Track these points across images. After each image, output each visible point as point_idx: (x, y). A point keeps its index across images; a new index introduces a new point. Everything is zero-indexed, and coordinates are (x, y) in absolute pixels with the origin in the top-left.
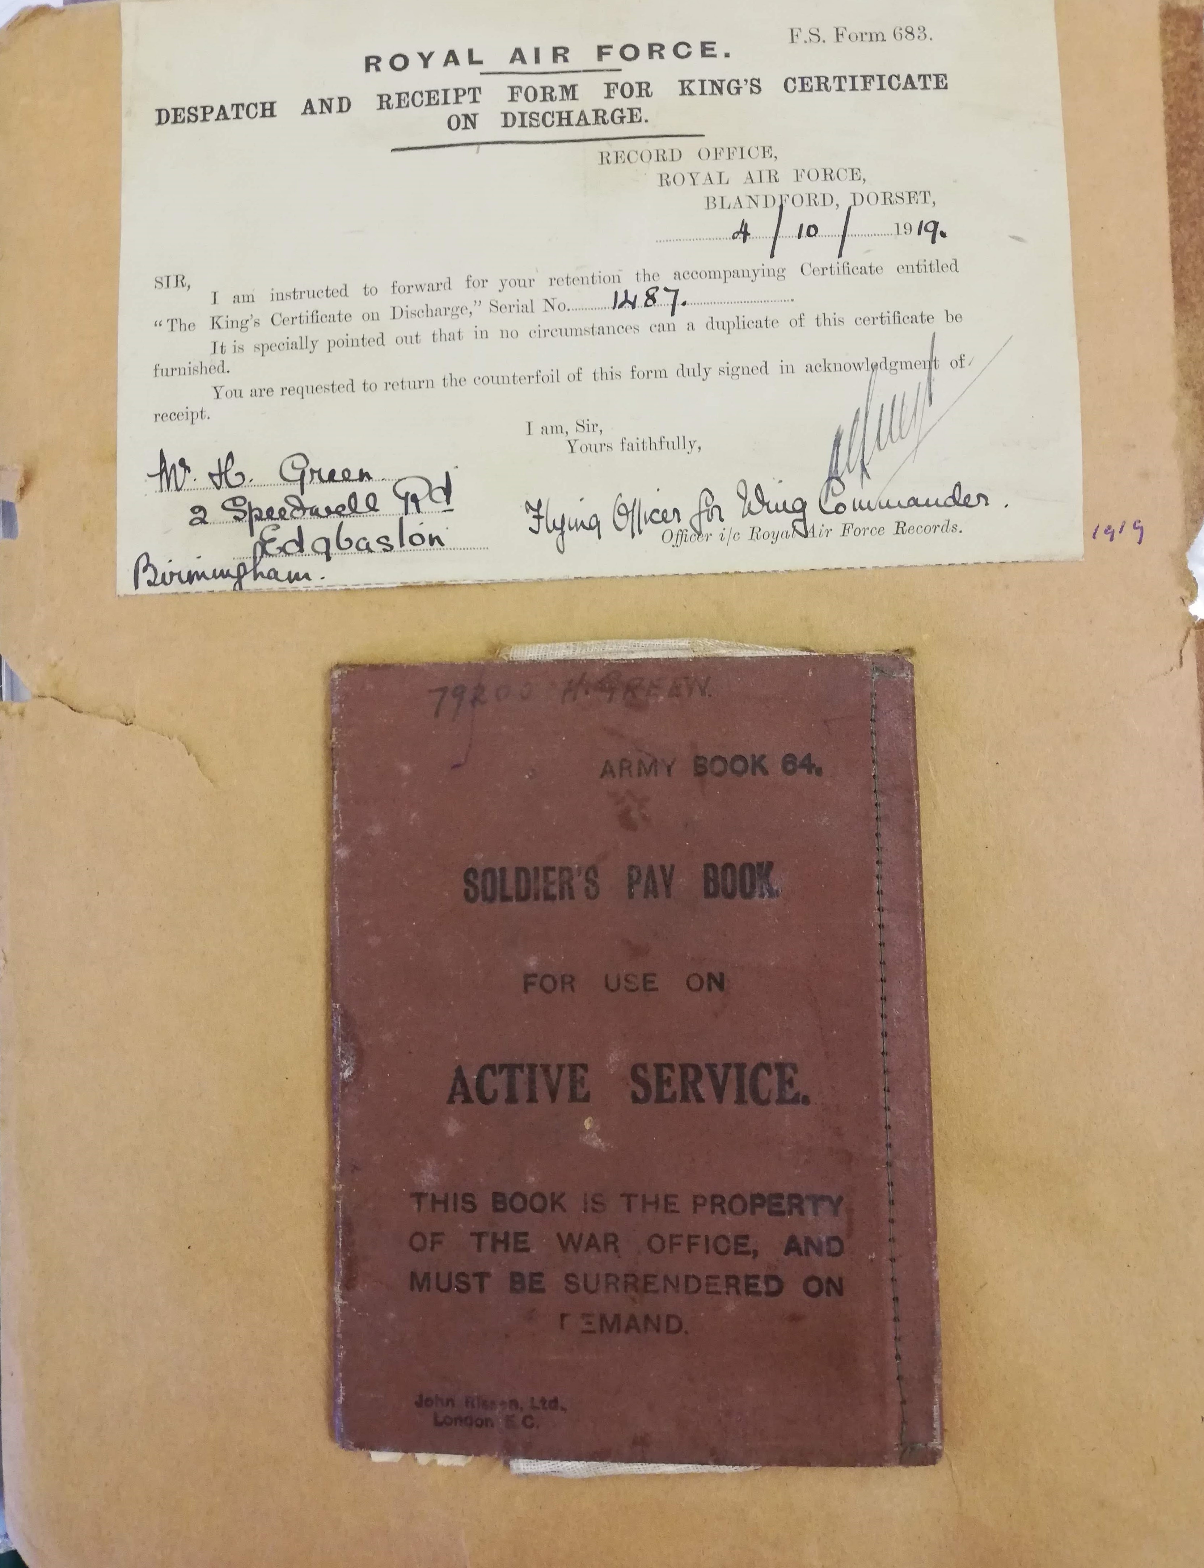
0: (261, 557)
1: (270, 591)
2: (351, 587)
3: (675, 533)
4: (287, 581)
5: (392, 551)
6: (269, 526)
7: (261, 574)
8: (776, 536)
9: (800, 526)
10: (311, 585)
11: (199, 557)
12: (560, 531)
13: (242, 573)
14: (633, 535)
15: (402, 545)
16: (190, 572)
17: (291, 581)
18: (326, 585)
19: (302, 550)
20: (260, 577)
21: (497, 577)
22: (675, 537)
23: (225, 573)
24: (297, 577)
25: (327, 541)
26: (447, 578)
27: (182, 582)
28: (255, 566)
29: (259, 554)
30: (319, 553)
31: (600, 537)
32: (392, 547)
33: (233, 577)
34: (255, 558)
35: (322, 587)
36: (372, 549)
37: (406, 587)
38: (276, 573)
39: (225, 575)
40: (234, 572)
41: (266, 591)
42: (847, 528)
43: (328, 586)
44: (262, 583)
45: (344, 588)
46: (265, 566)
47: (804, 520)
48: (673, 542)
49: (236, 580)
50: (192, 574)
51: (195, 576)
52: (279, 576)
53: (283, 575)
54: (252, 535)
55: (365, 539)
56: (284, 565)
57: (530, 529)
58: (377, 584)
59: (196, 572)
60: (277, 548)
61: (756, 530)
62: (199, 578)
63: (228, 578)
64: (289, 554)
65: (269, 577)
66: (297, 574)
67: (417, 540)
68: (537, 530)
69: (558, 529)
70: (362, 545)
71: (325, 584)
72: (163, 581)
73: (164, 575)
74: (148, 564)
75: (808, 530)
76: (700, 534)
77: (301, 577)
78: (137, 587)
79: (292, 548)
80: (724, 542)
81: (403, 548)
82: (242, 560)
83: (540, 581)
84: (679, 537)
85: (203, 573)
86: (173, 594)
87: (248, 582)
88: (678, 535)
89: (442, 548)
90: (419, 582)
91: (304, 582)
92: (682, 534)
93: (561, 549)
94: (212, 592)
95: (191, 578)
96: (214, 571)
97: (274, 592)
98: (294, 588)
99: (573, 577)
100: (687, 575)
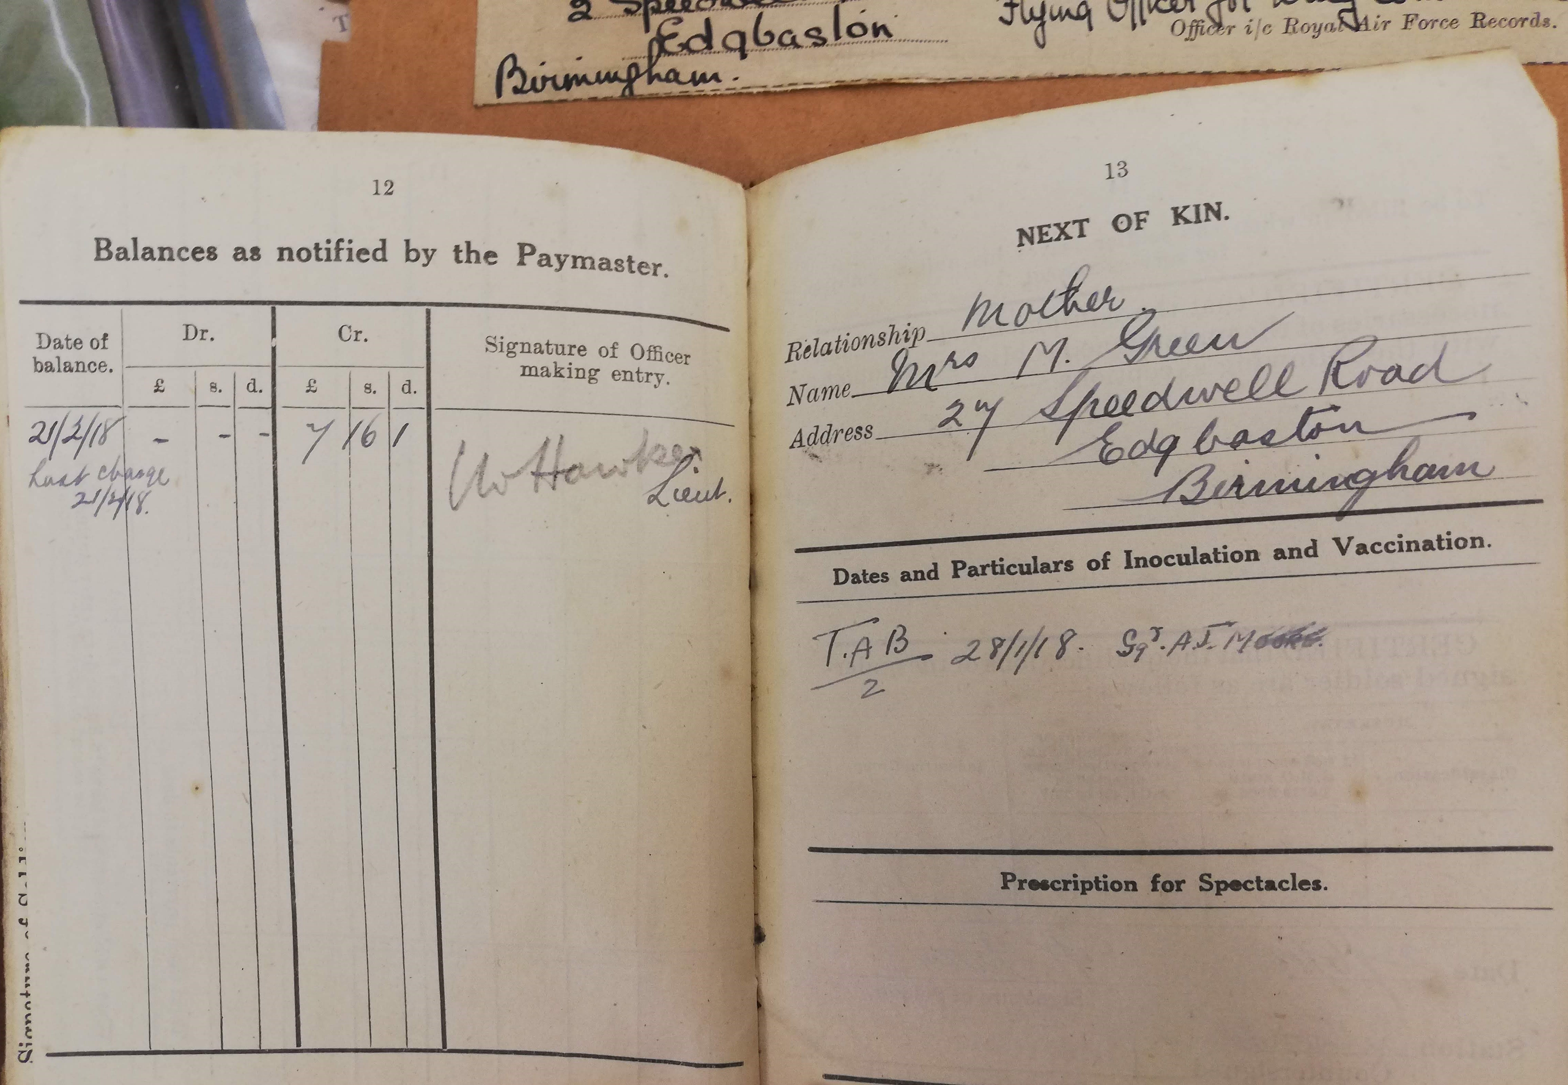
0: (659, 56)
1: (669, 97)
2: (773, 90)
3: (1188, 25)
4: (691, 83)
5: (825, 45)
6: (669, 19)
7: (658, 76)
8: (1318, 30)
9: (1349, 18)
10: (722, 87)
11: (580, 58)
12: (1039, 22)
13: (633, 75)
14: (1134, 26)
15: (837, 37)
16: (567, 76)
18: (741, 88)
19: (710, 47)
20: (656, 80)
21: (959, 75)
22: (1188, 29)
23: (612, 75)
24: (703, 79)
25: (742, 36)
26: (896, 75)
27: (556, 87)
28: (651, 65)
29: (655, 51)
30: (731, 50)
31: (1091, 28)
32: (824, 41)
33: (621, 81)
34: (650, 57)
35: (734, 89)
36: (800, 44)
37: (842, 87)
38: (677, 74)
39: (611, 78)
40: (623, 75)
41: (664, 96)
42: (1410, 19)
43: (743, 88)
44: (658, 88)
45: (762, 90)
46: (663, 66)
47: (1353, 10)
49: (625, 85)
50: (570, 78)
51: (574, 82)
52: (682, 78)
53: (685, 76)
54: (647, 30)
55: (789, 32)
56: (687, 65)
57: (1001, 19)
58: (805, 84)
59: (576, 76)
60: (679, 45)
61: (1292, 22)
62: (579, 84)
63: (616, 83)
64: (693, 52)
65: (667, 80)
66: (703, 75)
67: (857, 30)
68: (1009, 20)
69: (1036, 19)
70: (787, 39)
71: (738, 85)
72: (534, 88)
73: (534, 80)
74: (515, 68)
75: (1360, 21)
76: (1219, 25)
77: (708, 77)
78: (499, 95)
79: (698, 44)
80: (1253, 35)
81: (839, 41)
82: (633, 61)
83: (1015, 80)
84: (1194, 28)
85: (584, 76)
86: (545, 102)
87: (641, 87)
88: (1192, 27)
89: (890, 39)
90: (859, 80)
91: (713, 84)
92: (1197, 26)
93: (1041, 42)
94: (594, 99)
95: (569, 82)
96: (599, 74)
97: (674, 97)
98: (699, 91)
99: (1057, 76)
100: (1205, 73)
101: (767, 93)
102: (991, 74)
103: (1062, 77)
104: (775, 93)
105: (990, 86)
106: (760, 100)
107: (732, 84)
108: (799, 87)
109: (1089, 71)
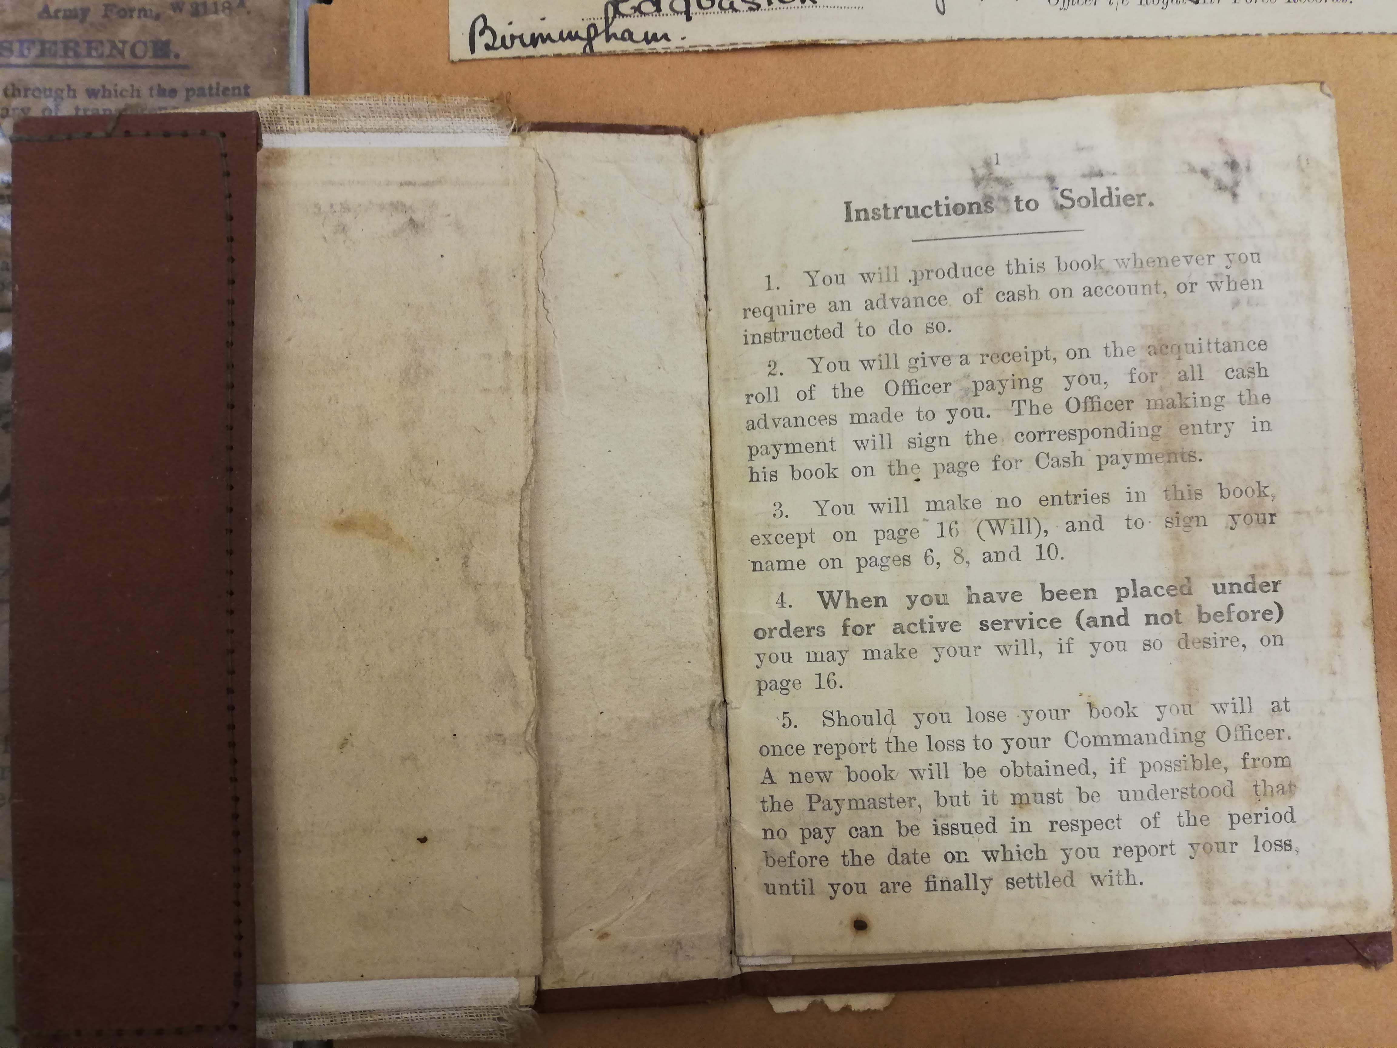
0: (614, 17)
1: (625, 54)
2: (715, 48)
4: (644, 42)
5: (760, 10)
7: (615, 35)
10: (672, 46)
11: (543, 19)
13: (592, 34)
15: (770, 3)
16: (533, 35)
17: (648, 42)
18: (688, 46)
19: (659, 10)
20: (613, 38)
21: (875, 38)
23: (573, 34)
24: (655, 38)
26: (822, 37)
27: (524, 45)
28: (607, 26)
29: (611, 13)
30: (678, 13)
32: (759, 6)
33: (581, 39)
34: (607, 18)
35: (683, 47)
36: (737, 8)
37: (776, 47)
38: (631, 34)
39: (573, 36)
40: (583, 34)
41: (620, 53)
43: (690, 47)
44: (615, 46)
45: (706, 49)
46: (618, 26)
49: (585, 42)
50: (536, 36)
51: (540, 39)
52: (635, 37)
53: (638, 36)
58: (744, 43)
59: (541, 35)
60: (632, 8)
62: (544, 41)
63: (577, 41)
64: (645, 14)
65: (623, 38)
66: (655, 35)
70: (726, 4)
71: (686, 44)
72: (504, 44)
73: (503, 38)
74: (486, 27)
77: (659, 37)
78: (473, 51)
79: (648, 7)
80: (1114, 6)
81: (772, 6)
82: (593, 21)
83: (921, 42)
85: (549, 35)
86: (514, 58)
87: (600, 44)
89: (814, 5)
90: (791, 41)
91: (663, 43)
93: (942, 10)
94: (559, 56)
95: (534, 41)
96: (561, 33)
97: (630, 54)
98: (651, 49)
99: (956, 39)
100: (1076, 38)
101: (711, 52)
102: (901, 37)
103: (960, 40)
104: (718, 51)
105: (900, 47)
106: (704, 57)
107: (681, 43)
108: (739, 47)
109: (983, 35)
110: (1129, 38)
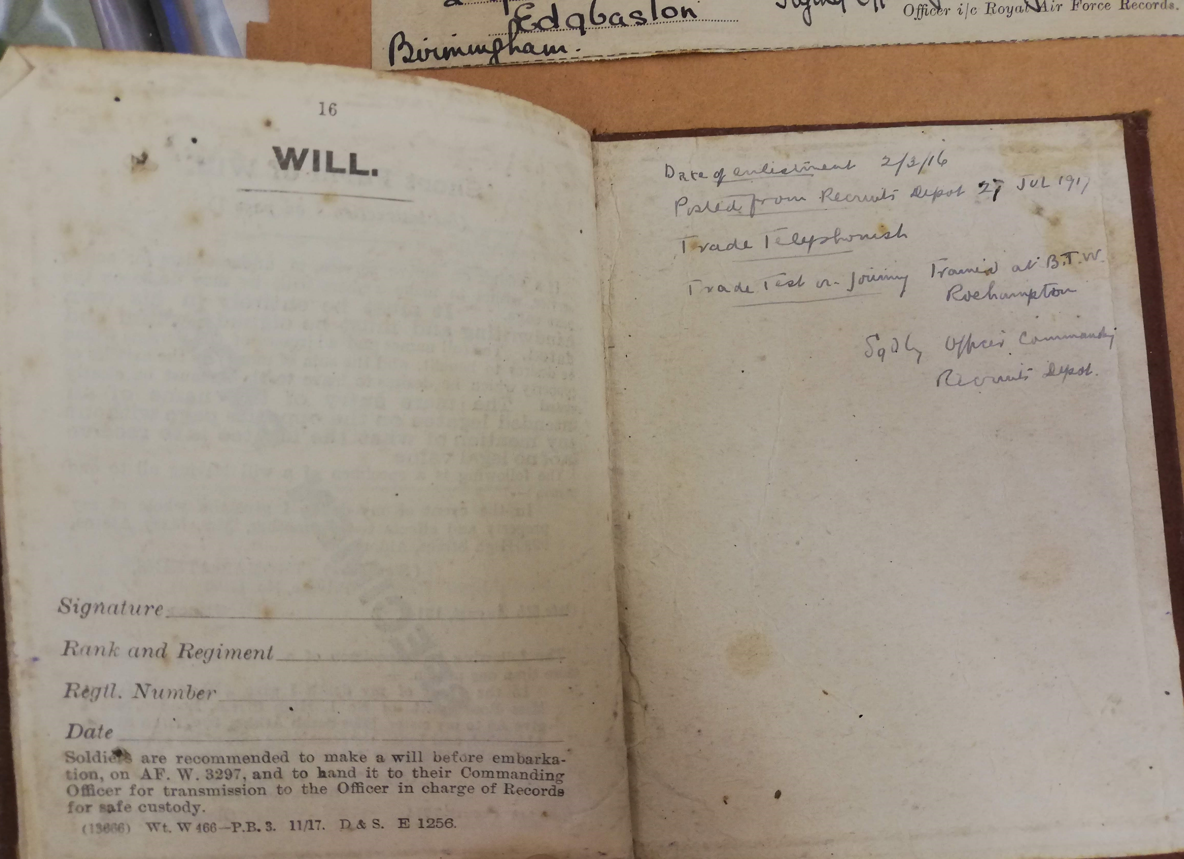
0: (517, 33)
1: (527, 64)
2: (607, 58)
3: (916, 7)
4: (543, 54)
5: (646, 24)
6: (524, 5)
7: (517, 48)
8: (1010, 11)
9: (1032, 2)
10: (568, 57)
11: (455, 35)
12: (806, 6)
13: (498, 48)
14: (876, 9)
15: (655, 18)
16: (445, 49)
17: (547, 54)
18: (582, 57)
19: (556, 26)
20: (516, 51)
21: (749, 47)
22: (916, 11)
23: (481, 48)
24: (553, 50)
25: (581, 17)
26: (702, 46)
27: (438, 58)
28: (511, 40)
29: (514, 30)
30: (573, 28)
31: (844, 11)
32: (645, 21)
33: (489, 52)
34: (510, 34)
35: (577, 58)
36: (626, 23)
37: (661, 56)
38: (532, 47)
39: (480, 50)
40: (490, 48)
41: (522, 63)
42: (1076, 3)
43: (584, 57)
44: (517, 57)
45: (599, 59)
46: (521, 40)
48: (915, 15)
49: (491, 55)
50: (448, 50)
51: (451, 53)
52: (535, 50)
53: (538, 49)
54: (507, 13)
55: (618, 14)
56: (539, 40)
57: (777, 4)
58: (632, 53)
59: (452, 49)
60: (532, 25)
61: (992, 5)
62: (455, 55)
63: (484, 54)
64: (544, 30)
65: (525, 51)
66: (553, 48)
67: (669, 12)
68: (784, 5)
69: (803, 4)
70: (616, 20)
71: (580, 55)
72: (419, 58)
73: (419, 52)
74: (404, 42)
75: (1040, 5)
76: (939, 8)
77: (557, 49)
78: (392, 64)
79: (547, 24)
80: (964, 15)
81: (656, 21)
82: (498, 37)
83: (790, 50)
84: (920, 11)
85: (459, 48)
86: (429, 69)
87: (504, 56)
88: (919, 9)
89: (695, 19)
90: (674, 51)
91: (560, 55)
92: (923, 9)
93: (808, 22)
94: (468, 67)
95: (446, 54)
96: (470, 47)
97: (531, 64)
98: (550, 60)
99: (822, 46)
100: (931, 44)
101: (602, 61)
102: (772, 46)
103: (825, 47)
104: (609, 61)
105: (772, 54)
106: (598, 65)
107: (576, 54)
108: (627, 56)
109: (845, 43)
110: (978, 42)
